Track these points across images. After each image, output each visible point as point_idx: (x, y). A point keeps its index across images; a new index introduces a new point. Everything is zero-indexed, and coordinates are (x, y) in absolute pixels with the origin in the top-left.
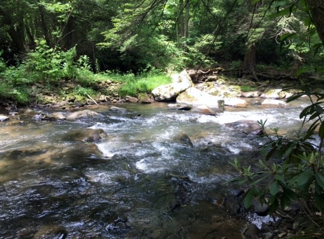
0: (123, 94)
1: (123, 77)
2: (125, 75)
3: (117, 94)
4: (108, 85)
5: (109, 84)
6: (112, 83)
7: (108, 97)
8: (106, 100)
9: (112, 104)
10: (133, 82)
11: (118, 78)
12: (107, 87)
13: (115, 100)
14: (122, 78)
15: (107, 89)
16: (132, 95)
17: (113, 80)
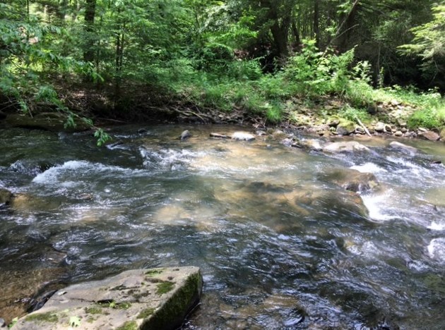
0: (414, 123)
1: (419, 97)
2: (424, 95)
3: (405, 124)
4: (392, 108)
5: (394, 106)
6: (400, 105)
7: (389, 126)
8: (385, 130)
9: (393, 137)
10: (436, 107)
11: (411, 98)
12: (390, 110)
13: (399, 133)
14: (418, 99)
15: (390, 114)
16: (430, 127)
17: (401, 101)
